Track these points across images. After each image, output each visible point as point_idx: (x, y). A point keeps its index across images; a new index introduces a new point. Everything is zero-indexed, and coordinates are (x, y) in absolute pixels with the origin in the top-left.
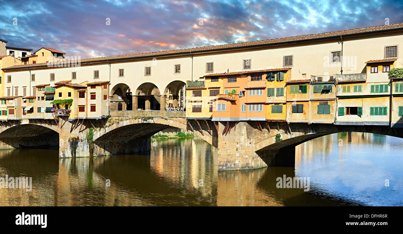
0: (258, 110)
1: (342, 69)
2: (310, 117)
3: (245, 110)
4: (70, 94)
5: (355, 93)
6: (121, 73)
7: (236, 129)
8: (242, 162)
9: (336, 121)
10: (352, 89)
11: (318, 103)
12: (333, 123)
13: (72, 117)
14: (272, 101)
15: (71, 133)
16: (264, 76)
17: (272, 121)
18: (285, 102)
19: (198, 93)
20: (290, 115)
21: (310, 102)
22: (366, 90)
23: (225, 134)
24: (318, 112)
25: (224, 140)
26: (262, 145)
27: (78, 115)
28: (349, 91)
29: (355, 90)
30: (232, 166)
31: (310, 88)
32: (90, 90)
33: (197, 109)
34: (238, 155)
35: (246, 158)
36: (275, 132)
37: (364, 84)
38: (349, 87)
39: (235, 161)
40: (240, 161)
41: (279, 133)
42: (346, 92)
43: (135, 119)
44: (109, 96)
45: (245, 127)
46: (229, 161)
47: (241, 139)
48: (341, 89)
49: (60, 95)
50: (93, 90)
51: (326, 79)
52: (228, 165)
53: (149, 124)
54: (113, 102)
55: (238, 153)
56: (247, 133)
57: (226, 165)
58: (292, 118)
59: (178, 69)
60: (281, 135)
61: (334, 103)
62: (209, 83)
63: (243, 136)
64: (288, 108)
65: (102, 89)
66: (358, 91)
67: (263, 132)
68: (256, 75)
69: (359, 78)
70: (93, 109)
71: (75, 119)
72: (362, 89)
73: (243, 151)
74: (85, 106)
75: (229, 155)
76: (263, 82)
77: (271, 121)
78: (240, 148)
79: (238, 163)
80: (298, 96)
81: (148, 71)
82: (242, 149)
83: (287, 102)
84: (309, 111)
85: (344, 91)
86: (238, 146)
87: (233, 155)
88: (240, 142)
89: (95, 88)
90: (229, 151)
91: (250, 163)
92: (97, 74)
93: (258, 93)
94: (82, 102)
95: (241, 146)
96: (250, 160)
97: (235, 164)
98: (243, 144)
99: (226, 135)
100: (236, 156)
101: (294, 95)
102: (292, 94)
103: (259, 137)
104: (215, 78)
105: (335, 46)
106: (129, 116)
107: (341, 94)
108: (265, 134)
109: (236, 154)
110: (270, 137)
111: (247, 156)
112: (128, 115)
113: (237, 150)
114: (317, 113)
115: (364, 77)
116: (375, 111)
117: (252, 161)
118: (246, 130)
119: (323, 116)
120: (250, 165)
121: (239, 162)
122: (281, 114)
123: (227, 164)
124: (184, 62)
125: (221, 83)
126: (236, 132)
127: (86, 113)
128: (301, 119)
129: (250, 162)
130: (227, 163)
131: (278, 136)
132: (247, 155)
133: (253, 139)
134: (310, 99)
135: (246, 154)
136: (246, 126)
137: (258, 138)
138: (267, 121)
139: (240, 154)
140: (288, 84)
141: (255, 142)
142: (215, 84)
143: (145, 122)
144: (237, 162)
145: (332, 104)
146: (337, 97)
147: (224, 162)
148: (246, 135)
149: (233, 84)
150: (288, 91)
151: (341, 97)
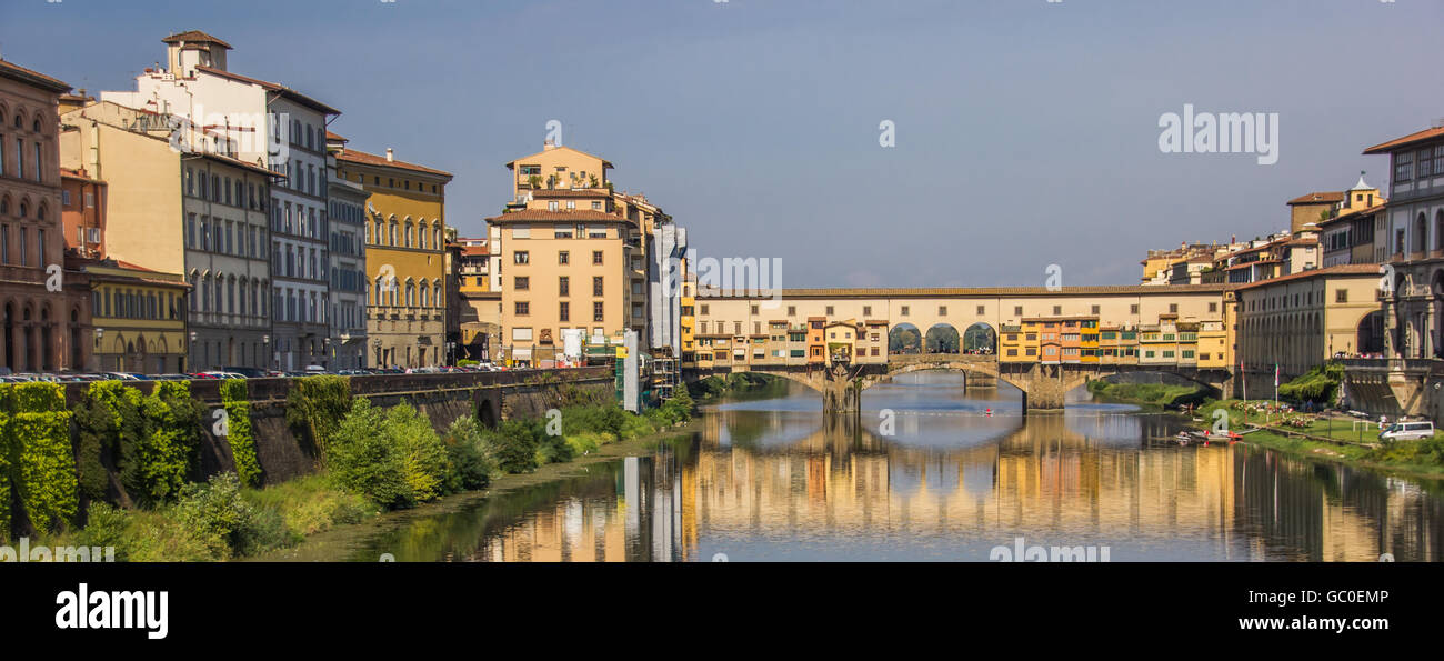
1: (1140, 321)
2: (1120, 359)
4: (848, 335)
6: (905, 310)
9: (1139, 362)
10: (1151, 337)
11: (1125, 348)
12: (1137, 364)
13: (853, 362)
16: (1078, 324)
19: (1013, 337)
21: (1119, 347)
22: (1160, 339)
26: (1072, 386)
27: (856, 360)
28: (1148, 338)
31: (1119, 335)
32: (870, 330)
33: (1012, 353)
36: (1085, 373)
37: (1159, 333)
38: (1148, 336)
43: (925, 364)
48: (1141, 336)
49: (833, 335)
50: (875, 331)
51: (1128, 328)
58: (1104, 361)
59: (981, 310)
60: (1090, 376)
62: (1025, 328)
66: (1154, 339)
67: (1073, 374)
68: (1070, 322)
69: (1155, 328)
70: (875, 352)
72: (1157, 337)
74: (866, 350)
76: (1077, 328)
81: (943, 311)
84: (1118, 354)
85: (1144, 338)
92: (867, 311)
93: (1071, 338)
94: (861, 344)
101: (1105, 341)
103: (1069, 378)
104: (1031, 323)
105: (1134, 300)
107: (1142, 341)
110: (1080, 378)
112: (914, 359)
114: (1126, 356)
115: (1159, 328)
116: (1166, 354)
124: (989, 304)
125: (1037, 328)
127: (866, 357)
128: (1111, 361)
131: (1087, 377)
133: (1065, 381)
134: (1118, 344)
140: (1101, 331)
141: (1066, 383)
142: (1031, 329)
146: (1141, 343)
149: (1049, 329)
150: (1100, 337)
151: (1143, 343)
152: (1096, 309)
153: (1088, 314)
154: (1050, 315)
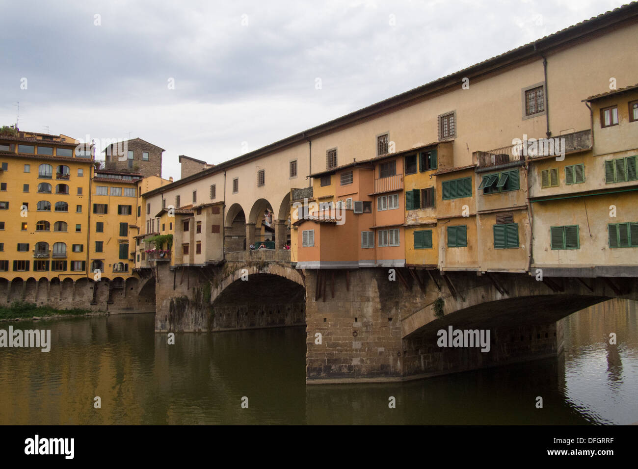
0: (391, 243)
1: (548, 129)
2: (480, 256)
3: (371, 244)
4: (171, 226)
5: (570, 186)
6: (236, 186)
7: (351, 288)
8: (368, 362)
9: (532, 266)
10: (562, 177)
11: (493, 221)
12: (527, 272)
13: (174, 263)
14: (413, 220)
15: (174, 289)
16: (400, 167)
17: (417, 269)
18: (435, 221)
20: (444, 253)
21: (478, 217)
22: (595, 180)
23: (321, 299)
24: (495, 244)
25: (319, 311)
26: (414, 323)
27: (182, 259)
28: (555, 183)
29: (569, 181)
30: (342, 371)
32: (196, 218)
34: (357, 345)
35: (381, 353)
36: (435, 294)
37: (587, 159)
38: (554, 172)
39: (352, 360)
40: (364, 359)
41: (440, 296)
42: (550, 185)
43: (250, 267)
44: (224, 228)
45: (374, 283)
46: (336, 360)
47: (365, 310)
48: (537, 178)
49: (164, 227)
50: (199, 218)
52: (333, 368)
53: (265, 275)
54: (233, 238)
55: (357, 342)
56: (381, 296)
57: (328, 369)
58: (448, 260)
59: (294, 169)
60: (445, 301)
61: (525, 218)
62: (318, 190)
63: (371, 303)
64: (439, 236)
65: (208, 215)
66: (575, 180)
67: (414, 294)
69: (575, 144)
70: (199, 248)
71: (177, 266)
72: (586, 173)
73: (371, 338)
74: (189, 245)
75: (334, 346)
76: (398, 178)
77: (415, 267)
78: (364, 329)
79: (359, 364)
80: (455, 205)
81: (262, 179)
82: (367, 332)
83: (439, 220)
84: (477, 240)
85: (545, 184)
86: (358, 324)
87: (346, 346)
88: (363, 316)
89: (201, 214)
90: (333, 337)
91: (391, 366)
92: (213, 191)
93: (391, 206)
94: (186, 238)
95: (366, 325)
96: (391, 358)
97: (350, 368)
98: (371, 320)
99: (324, 301)
100: (353, 347)
101: (449, 204)
102: (446, 202)
103: (407, 304)
106: (244, 260)
107: (539, 191)
108: (417, 299)
109: (354, 342)
110: (425, 305)
111: (382, 349)
112: (242, 258)
113: (355, 334)
114: (493, 246)
115: (587, 142)
116: (620, 235)
117: (395, 361)
118: (378, 289)
119: (506, 253)
120: (392, 370)
121: (362, 361)
122: (430, 250)
123: (330, 367)
125: (334, 187)
126: (351, 293)
127: (190, 257)
128: (463, 262)
129: (391, 362)
130: (331, 364)
131: (439, 304)
132: (381, 346)
133: (397, 309)
134: (477, 211)
135: (378, 344)
136: (377, 280)
137: (406, 307)
138: (409, 267)
139: (362, 344)
141: (402, 316)
142: (326, 191)
143: (260, 272)
144: (355, 362)
145: (521, 221)
146: (532, 200)
147: (324, 361)
148: (378, 300)
149: (346, 187)
150: (439, 195)
151: (545, 202)
152: (446, 121)
153: (433, 138)
154: (371, 153)
